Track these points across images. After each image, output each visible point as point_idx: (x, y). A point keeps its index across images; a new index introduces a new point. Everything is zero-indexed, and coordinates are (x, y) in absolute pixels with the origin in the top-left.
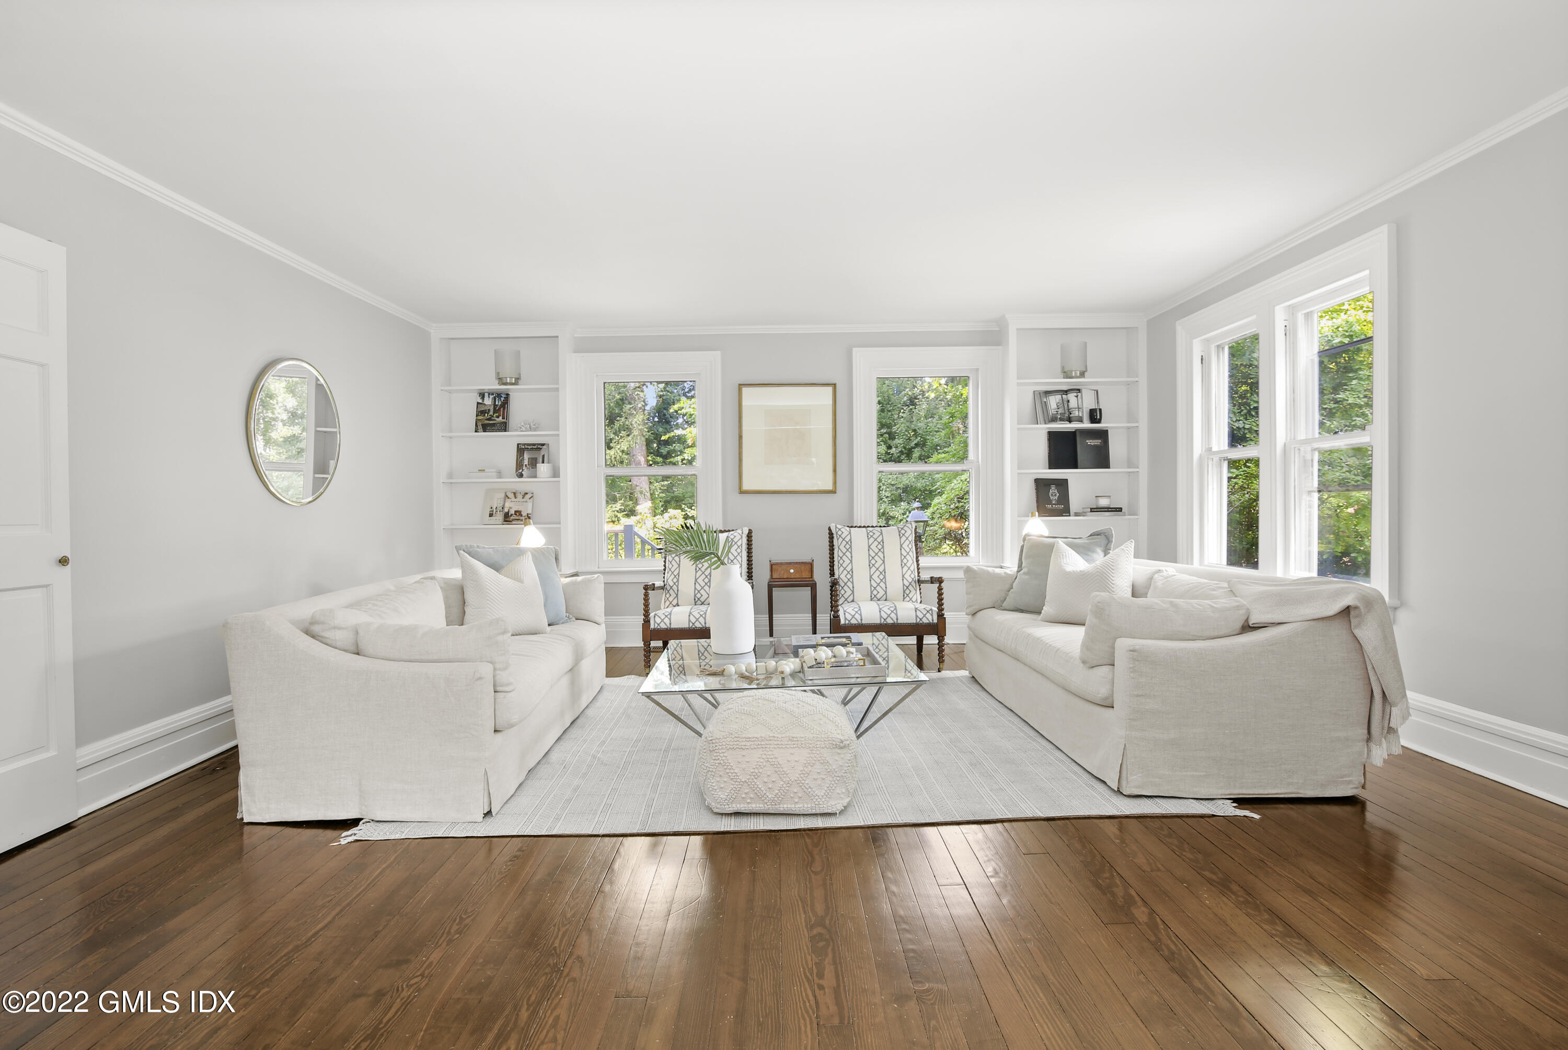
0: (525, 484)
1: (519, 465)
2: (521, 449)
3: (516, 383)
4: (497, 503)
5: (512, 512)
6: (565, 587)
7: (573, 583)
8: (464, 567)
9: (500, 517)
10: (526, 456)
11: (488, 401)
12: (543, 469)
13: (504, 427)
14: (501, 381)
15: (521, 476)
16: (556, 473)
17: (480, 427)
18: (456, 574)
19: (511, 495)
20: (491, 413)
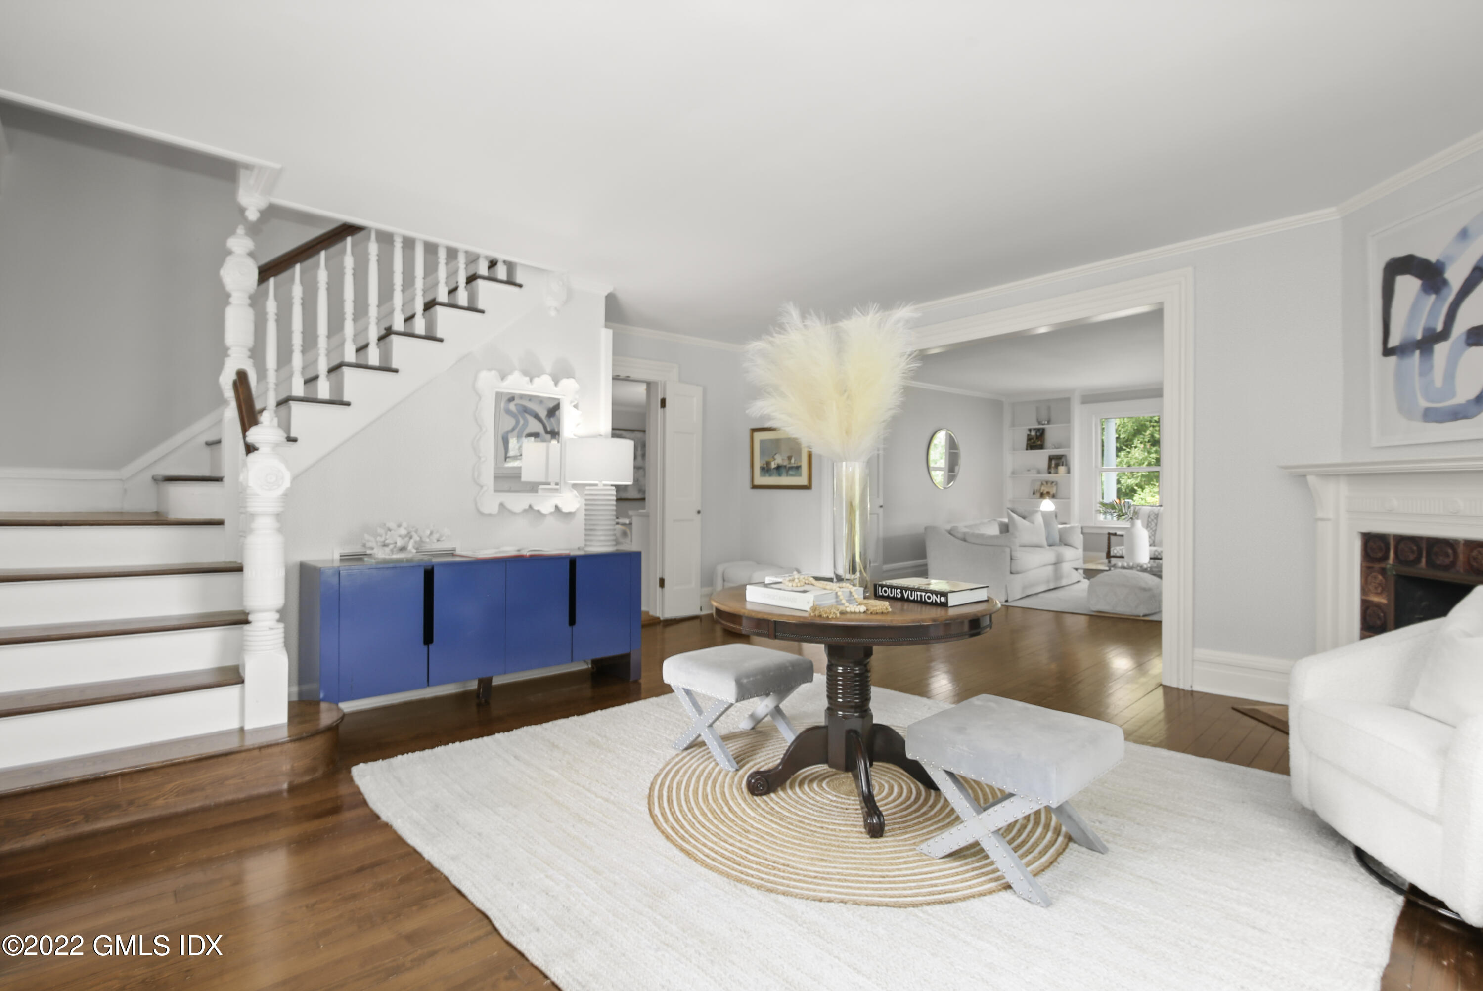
0: (1052, 477)
1: (1050, 467)
2: (1051, 458)
3: (1049, 422)
4: (1037, 487)
5: (1045, 492)
6: (1060, 531)
7: (1065, 528)
8: (1010, 517)
9: (1038, 495)
10: (1053, 462)
11: (1033, 433)
12: (1062, 469)
13: (1041, 447)
14: (1040, 423)
15: (1050, 473)
16: (1069, 472)
17: (1029, 448)
18: (1006, 520)
19: (1045, 483)
20: (1035, 439)
